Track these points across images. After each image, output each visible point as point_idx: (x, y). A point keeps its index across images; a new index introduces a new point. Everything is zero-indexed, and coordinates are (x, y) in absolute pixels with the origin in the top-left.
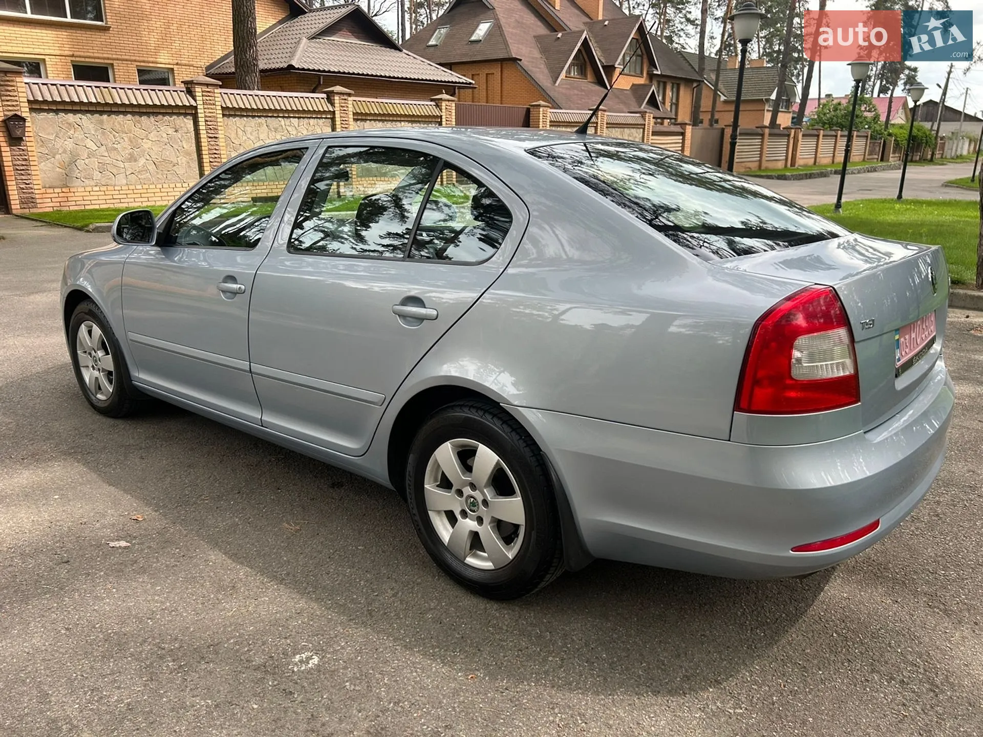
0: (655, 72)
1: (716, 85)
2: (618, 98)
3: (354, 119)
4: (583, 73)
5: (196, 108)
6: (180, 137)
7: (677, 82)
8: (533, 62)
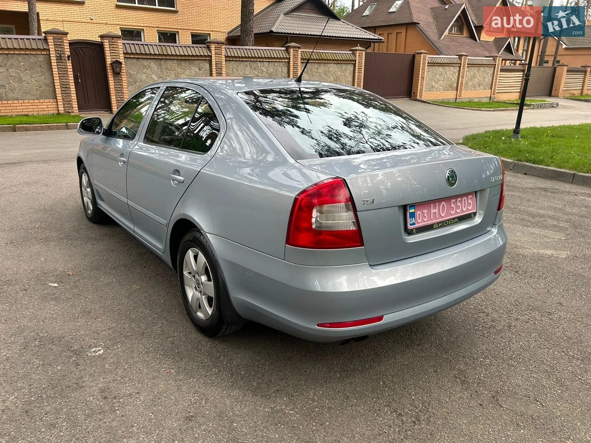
2: (484, 47)
3: (301, 62)
4: (460, 31)
5: (211, 56)
6: (201, 73)
8: (427, 25)
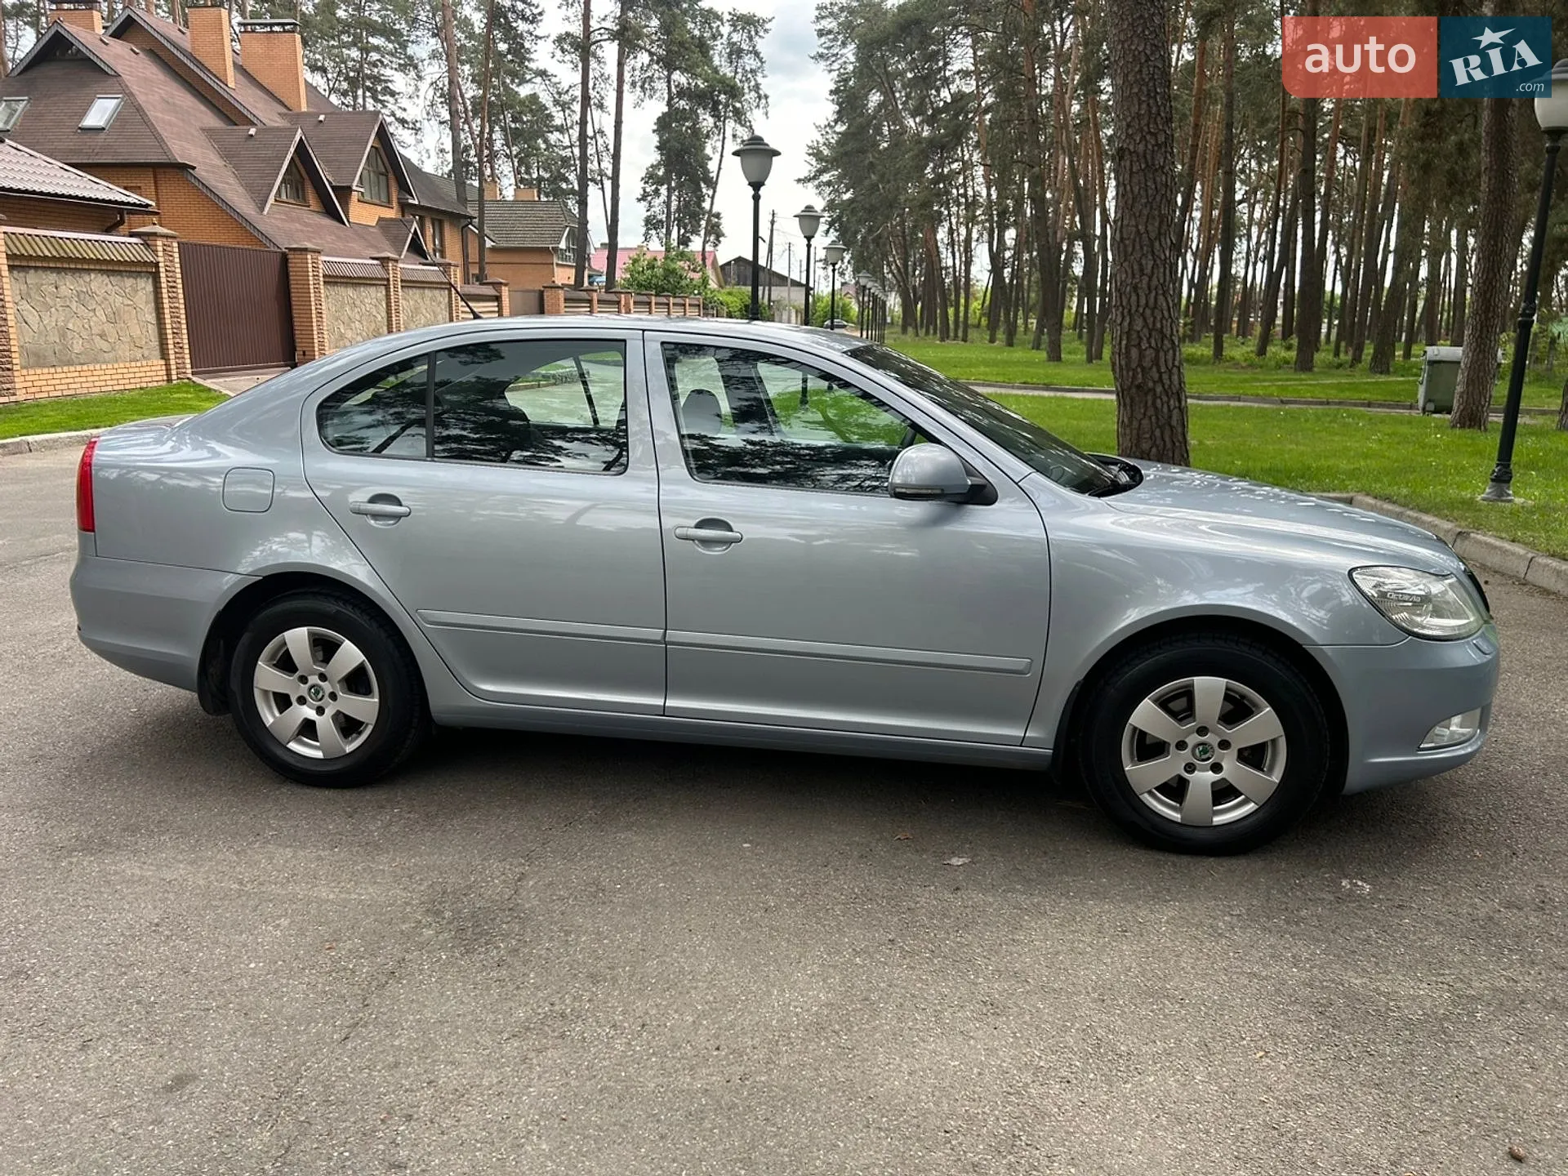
0: (411, 201)
1: (481, 228)
2: (361, 237)
4: (299, 196)
7: (441, 218)
8: (213, 172)
